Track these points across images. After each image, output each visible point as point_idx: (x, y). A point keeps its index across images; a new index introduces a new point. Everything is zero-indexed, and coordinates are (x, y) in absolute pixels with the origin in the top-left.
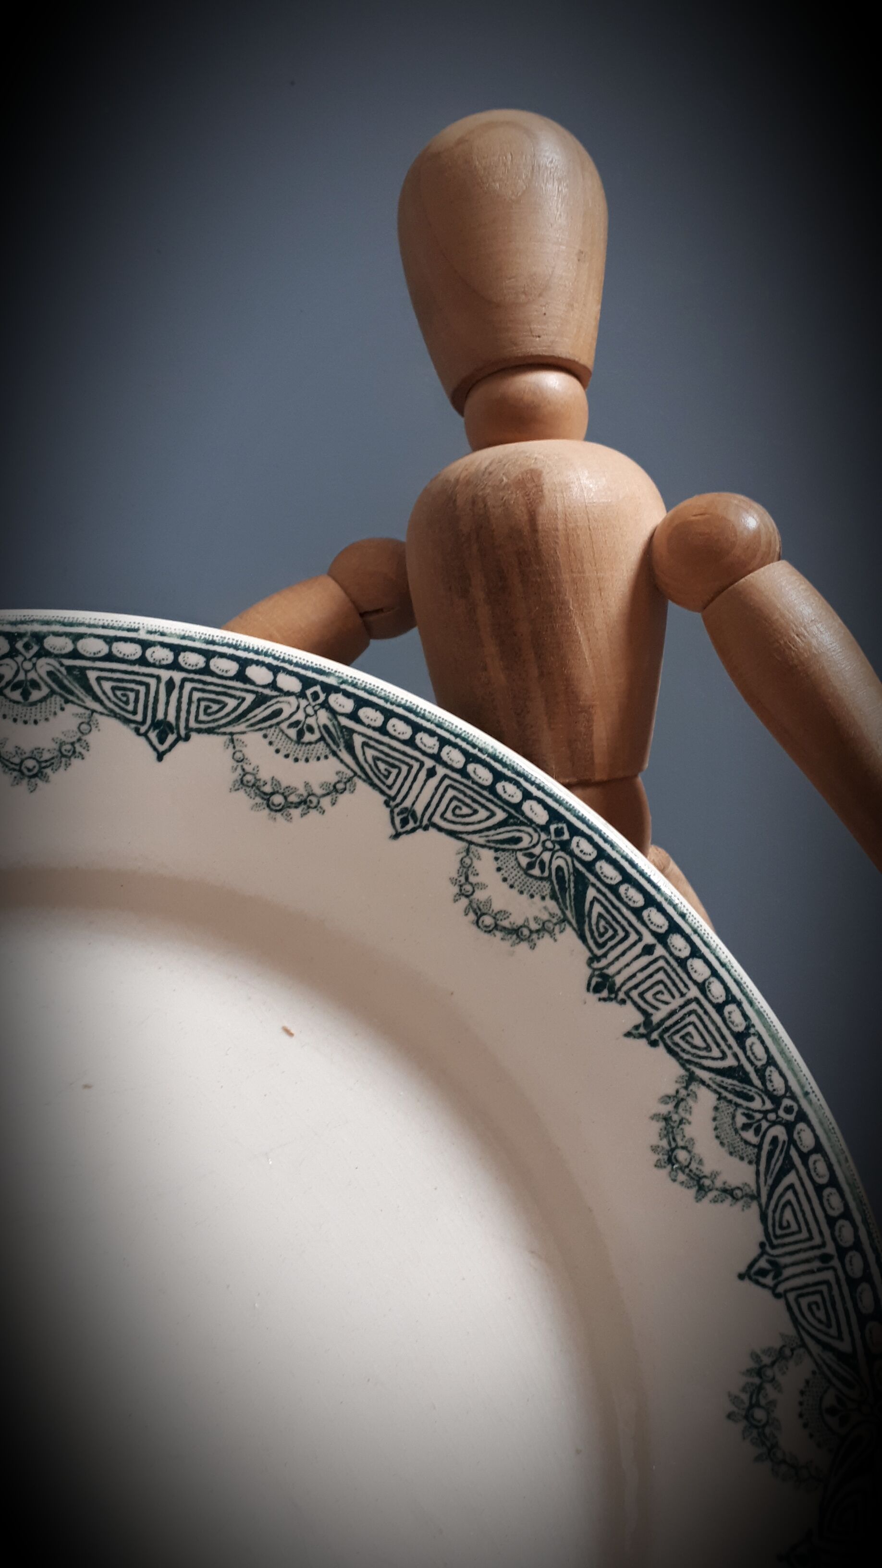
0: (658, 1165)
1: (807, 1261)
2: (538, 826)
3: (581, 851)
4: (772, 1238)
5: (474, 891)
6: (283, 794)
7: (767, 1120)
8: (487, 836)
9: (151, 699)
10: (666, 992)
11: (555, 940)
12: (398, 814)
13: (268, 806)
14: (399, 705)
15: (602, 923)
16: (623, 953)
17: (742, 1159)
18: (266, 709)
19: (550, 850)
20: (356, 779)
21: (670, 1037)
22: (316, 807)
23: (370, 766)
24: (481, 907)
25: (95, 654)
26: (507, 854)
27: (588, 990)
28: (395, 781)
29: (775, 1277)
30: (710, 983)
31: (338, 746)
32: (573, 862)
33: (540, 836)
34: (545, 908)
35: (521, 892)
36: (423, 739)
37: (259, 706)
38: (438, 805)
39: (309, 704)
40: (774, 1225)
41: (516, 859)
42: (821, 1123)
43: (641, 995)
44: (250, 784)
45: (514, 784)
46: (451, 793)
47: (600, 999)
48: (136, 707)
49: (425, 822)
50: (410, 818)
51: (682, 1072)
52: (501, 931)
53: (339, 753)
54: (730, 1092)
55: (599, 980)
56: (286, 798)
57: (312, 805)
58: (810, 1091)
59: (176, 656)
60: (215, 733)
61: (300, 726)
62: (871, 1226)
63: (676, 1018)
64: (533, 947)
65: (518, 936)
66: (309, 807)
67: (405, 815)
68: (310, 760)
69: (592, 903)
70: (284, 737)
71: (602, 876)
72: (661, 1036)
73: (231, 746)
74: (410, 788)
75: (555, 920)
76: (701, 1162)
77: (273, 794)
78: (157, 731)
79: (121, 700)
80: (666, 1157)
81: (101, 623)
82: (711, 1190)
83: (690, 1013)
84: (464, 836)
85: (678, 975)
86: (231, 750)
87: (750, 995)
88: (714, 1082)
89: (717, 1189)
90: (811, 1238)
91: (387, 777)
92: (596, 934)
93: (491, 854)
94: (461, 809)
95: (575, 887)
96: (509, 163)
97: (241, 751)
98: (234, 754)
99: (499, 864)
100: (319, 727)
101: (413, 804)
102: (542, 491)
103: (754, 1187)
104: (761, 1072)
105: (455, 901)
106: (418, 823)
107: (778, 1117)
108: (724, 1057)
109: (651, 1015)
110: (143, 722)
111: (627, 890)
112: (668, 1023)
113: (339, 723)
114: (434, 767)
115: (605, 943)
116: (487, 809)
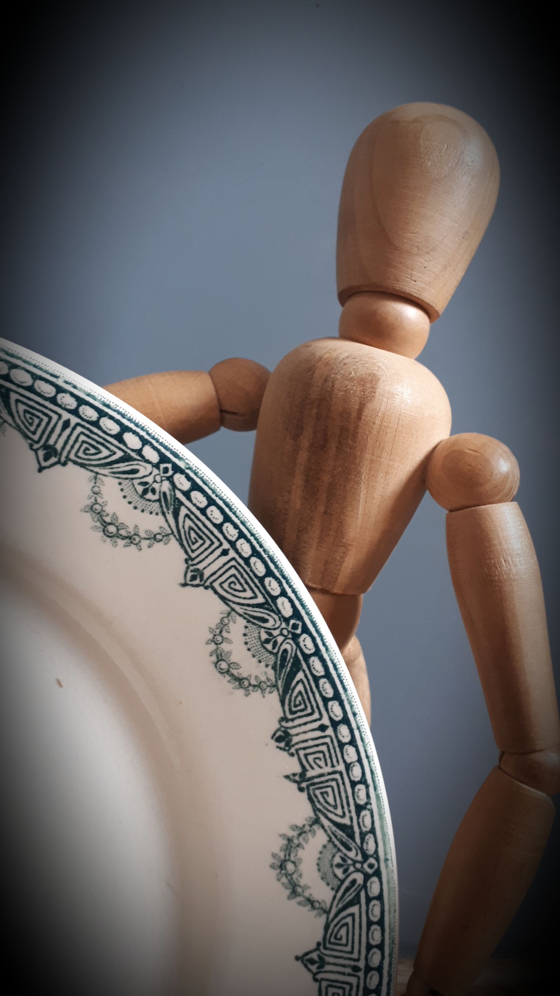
0: (272, 866)
1: (344, 966)
2: (283, 616)
3: (305, 645)
4: (327, 942)
5: (222, 642)
6: (117, 527)
7: (354, 867)
8: (246, 610)
9: (49, 428)
10: (323, 759)
11: (264, 697)
12: (191, 571)
13: (104, 531)
14: (221, 499)
15: (300, 698)
16: (305, 724)
17: (328, 884)
18: (128, 465)
19: (284, 636)
20: (172, 536)
21: (314, 790)
22: (136, 544)
23: (185, 532)
24: (223, 654)
25: (21, 382)
26: (255, 627)
27: (272, 738)
28: (198, 548)
29: (319, 968)
30: (354, 766)
31: (168, 509)
32: (296, 650)
33: (281, 624)
34: (266, 673)
35: (254, 656)
36: (228, 528)
37: (123, 462)
38: (220, 576)
39: (159, 474)
40: (331, 935)
41: (259, 633)
42: (388, 882)
43: (306, 755)
44: (97, 512)
45: (278, 583)
46: (233, 571)
47: (277, 747)
48: (36, 430)
49: (208, 583)
50: (198, 577)
51: (312, 814)
52: (230, 676)
53: (167, 515)
54: (338, 840)
55: (282, 734)
56: (118, 530)
57: (135, 542)
58: (390, 858)
59: (79, 406)
60: (85, 468)
61: (147, 486)
62: (393, 959)
63: (322, 779)
64: (247, 695)
65: (240, 684)
66: (132, 543)
67: (196, 573)
68: (145, 512)
69: (298, 683)
70: (133, 489)
71: (312, 667)
72: (308, 787)
73: (94, 481)
74: (207, 557)
75: (269, 684)
76: (300, 876)
77: (110, 524)
78: (45, 451)
79: (27, 421)
80: (279, 864)
81: (34, 362)
82: (300, 895)
83: (333, 780)
84: (230, 603)
85: (335, 752)
86: (92, 484)
87: (377, 782)
88: (331, 830)
89: (304, 897)
90: (352, 952)
91: (194, 543)
92: (292, 704)
93: (244, 622)
94: (235, 584)
95: (291, 667)
96: (444, 151)
97: (99, 487)
98: (94, 487)
99: (247, 631)
100: (160, 492)
101: (204, 568)
102: (374, 393)
103: (328, 905)
104: (363, 836)
105: (207, 643)
106: (202, 583)
107: (362, 867)
108: (344, 816)
109: (307, 771)
110: (37, 442)
111: (325, 683)
112: (316, 780)
113: (175, 495)
114: (229, 549)
115: (295, 712)
116: (253, 592)
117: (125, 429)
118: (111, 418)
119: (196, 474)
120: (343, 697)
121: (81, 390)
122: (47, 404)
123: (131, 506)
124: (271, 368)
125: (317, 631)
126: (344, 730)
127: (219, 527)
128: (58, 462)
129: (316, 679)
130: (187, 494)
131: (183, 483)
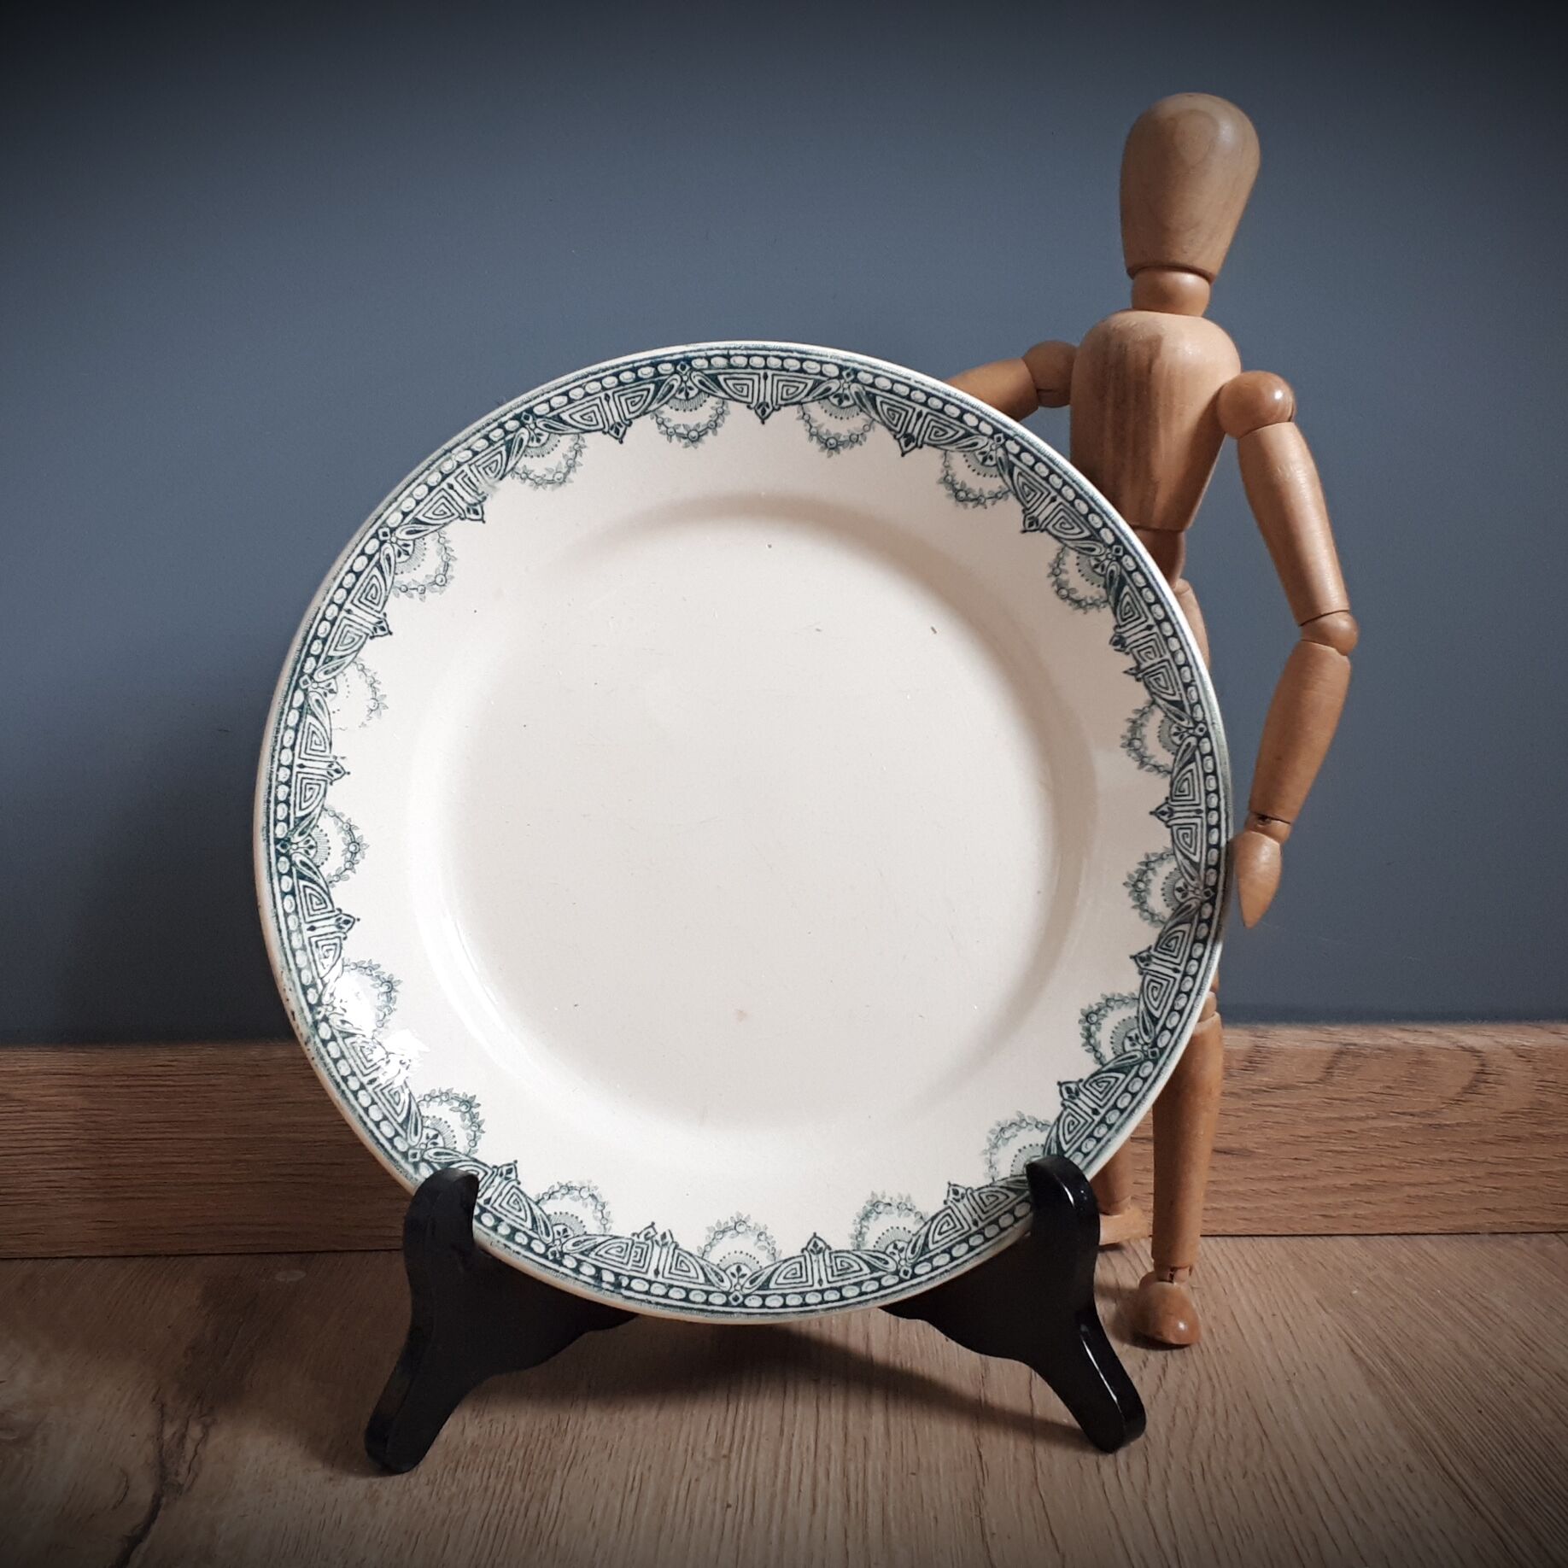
117: (964, 411)
118: (953, 404)
119: (1023, 438)
120: (1163, 600)
121: (928, 386)
122: (904, 401)
123: (975, 473)
124: (1077, 344)
125: (1136, 552)
126: (1166, 626)
127: (1046, 479)
128: (916, 446)
129: (1140, 590)
130: (1018, 456)
131: (1013, 448)
